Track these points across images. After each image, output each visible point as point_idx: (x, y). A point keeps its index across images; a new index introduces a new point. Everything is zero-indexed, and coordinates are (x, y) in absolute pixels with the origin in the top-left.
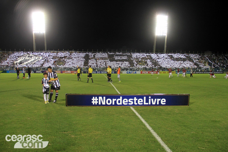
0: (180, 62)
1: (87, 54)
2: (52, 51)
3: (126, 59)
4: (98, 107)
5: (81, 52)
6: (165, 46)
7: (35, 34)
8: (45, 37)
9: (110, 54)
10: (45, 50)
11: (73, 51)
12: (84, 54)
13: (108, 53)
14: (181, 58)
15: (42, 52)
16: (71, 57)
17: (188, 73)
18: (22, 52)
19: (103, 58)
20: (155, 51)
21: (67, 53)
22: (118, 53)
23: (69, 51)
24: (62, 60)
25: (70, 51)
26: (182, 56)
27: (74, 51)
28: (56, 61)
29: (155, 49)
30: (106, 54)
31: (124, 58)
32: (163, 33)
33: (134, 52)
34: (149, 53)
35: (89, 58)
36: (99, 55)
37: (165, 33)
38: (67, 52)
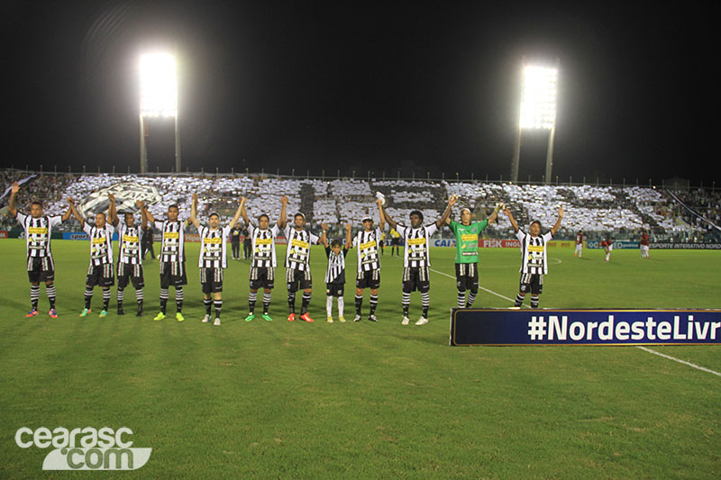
0: (597, 210)
1: (305, 184)
2: (199, 174)
3: (429, 200)
4: (545, 347)
5: (287, 179)
6: (550, 163)
7: (145, 120)
8: (176, 130)
9: (378, 184)
10: (175, 171)
11: (262, 175)
12: (298, 183)
13: (370, 182)
14: (599, 201)
15: (166, 177)
16: (258, 193)
17: (626, 245)
18: (105, 174)
19: (356, 196)
20: (516, 178)
21: (243, 180)
22: (402, 183)
23: (252, 175)
24: (229, 202)
25: (254, 175)
26: (602, 194)
27: (266, 175)
28: (210, 206)
29: (517, 173)
30: (367, 184)
31: (422, 199)
32: (543, 121)
33: (452, 179)
34: (497, 184)
35: (314, 196)
36: (343, 187)
37: (548, 122)
38: (245, 179)
